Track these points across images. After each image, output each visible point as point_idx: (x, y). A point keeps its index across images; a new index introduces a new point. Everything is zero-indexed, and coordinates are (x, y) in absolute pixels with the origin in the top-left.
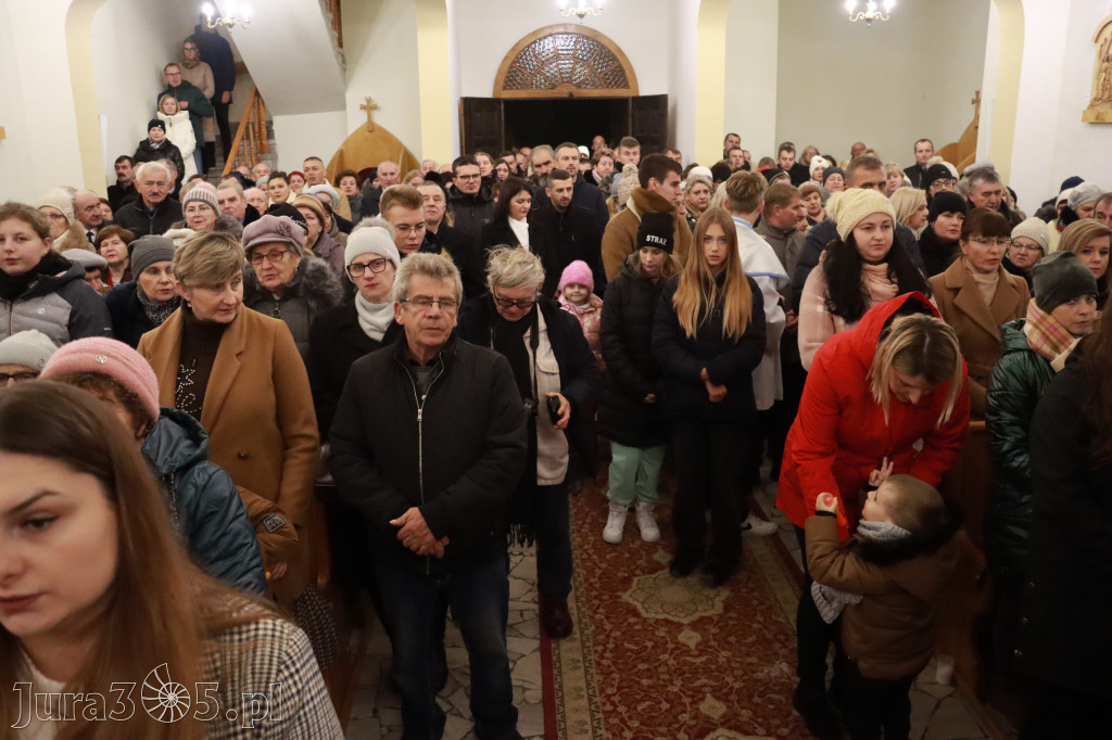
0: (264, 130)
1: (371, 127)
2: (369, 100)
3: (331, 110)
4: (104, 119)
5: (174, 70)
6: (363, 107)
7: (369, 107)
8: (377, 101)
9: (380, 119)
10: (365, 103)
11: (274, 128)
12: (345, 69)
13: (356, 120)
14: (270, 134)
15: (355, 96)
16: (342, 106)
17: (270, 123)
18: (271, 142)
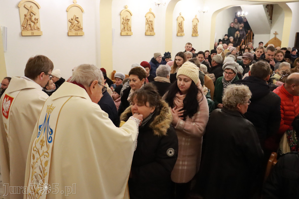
0: (252, 37)
1: (275, 38)
2: (276, 32)
3: (267, 34)
4: (216, 33)
5: (232, 24)
6: (274, 34)
7: (276, 34)
8: (278, 33)
9: (278, 37)
10: (275, 33)
11: (254, 37)
12: (271, 25)
13: (272, 36)
14: (253, 38)
15: (273, 31)
16: (269, 33)
17: (253, 35)
18: (253, 40)
